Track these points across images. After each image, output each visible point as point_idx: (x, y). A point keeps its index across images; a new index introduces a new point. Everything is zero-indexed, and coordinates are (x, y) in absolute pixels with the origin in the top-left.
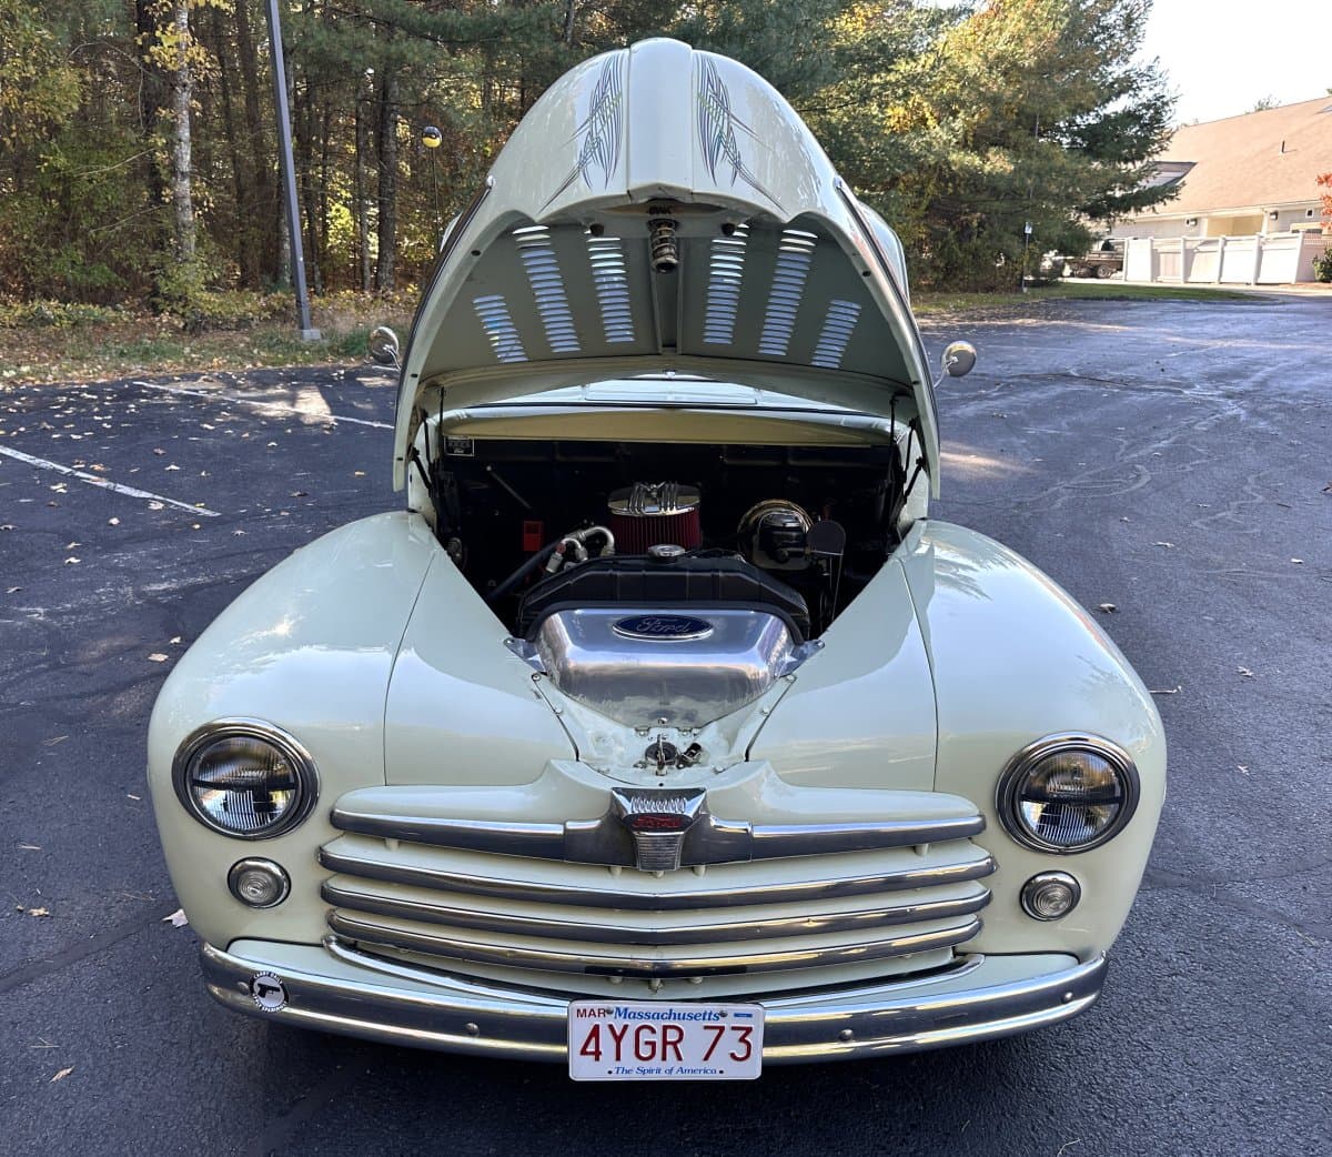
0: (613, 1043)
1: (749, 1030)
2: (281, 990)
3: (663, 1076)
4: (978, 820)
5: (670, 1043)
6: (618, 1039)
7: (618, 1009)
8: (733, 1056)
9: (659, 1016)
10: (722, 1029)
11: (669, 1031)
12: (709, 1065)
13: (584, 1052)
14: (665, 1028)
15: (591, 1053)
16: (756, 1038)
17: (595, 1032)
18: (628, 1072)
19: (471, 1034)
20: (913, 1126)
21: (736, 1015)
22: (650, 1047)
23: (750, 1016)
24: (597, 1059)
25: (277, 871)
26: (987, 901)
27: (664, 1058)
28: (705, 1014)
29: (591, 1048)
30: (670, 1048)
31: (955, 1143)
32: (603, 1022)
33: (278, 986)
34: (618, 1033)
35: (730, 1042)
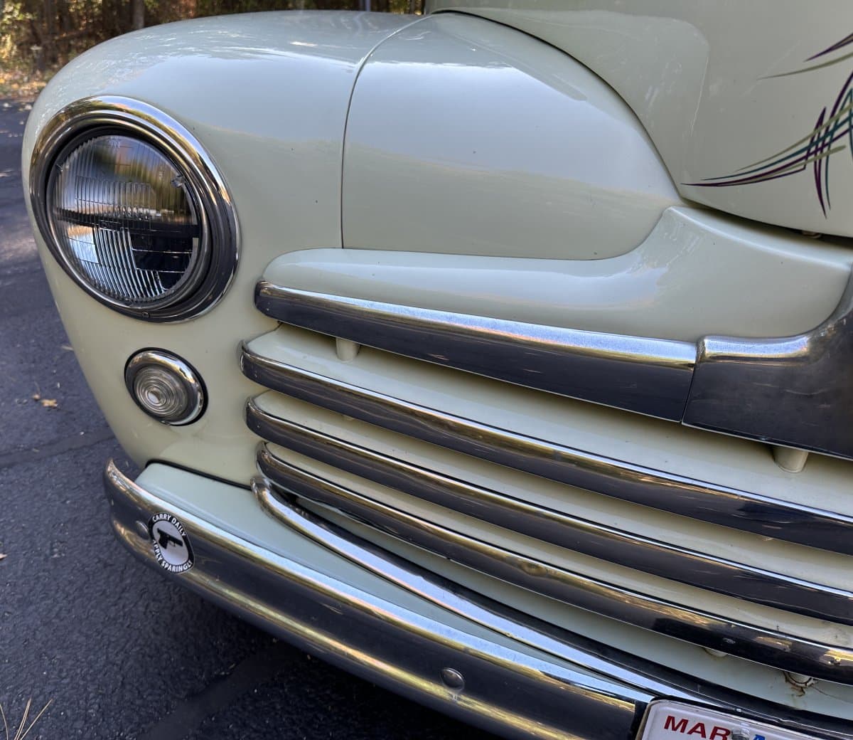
2: (184, 544)
19: (451, 684)
25: (189, 377)
33: (180, 538)
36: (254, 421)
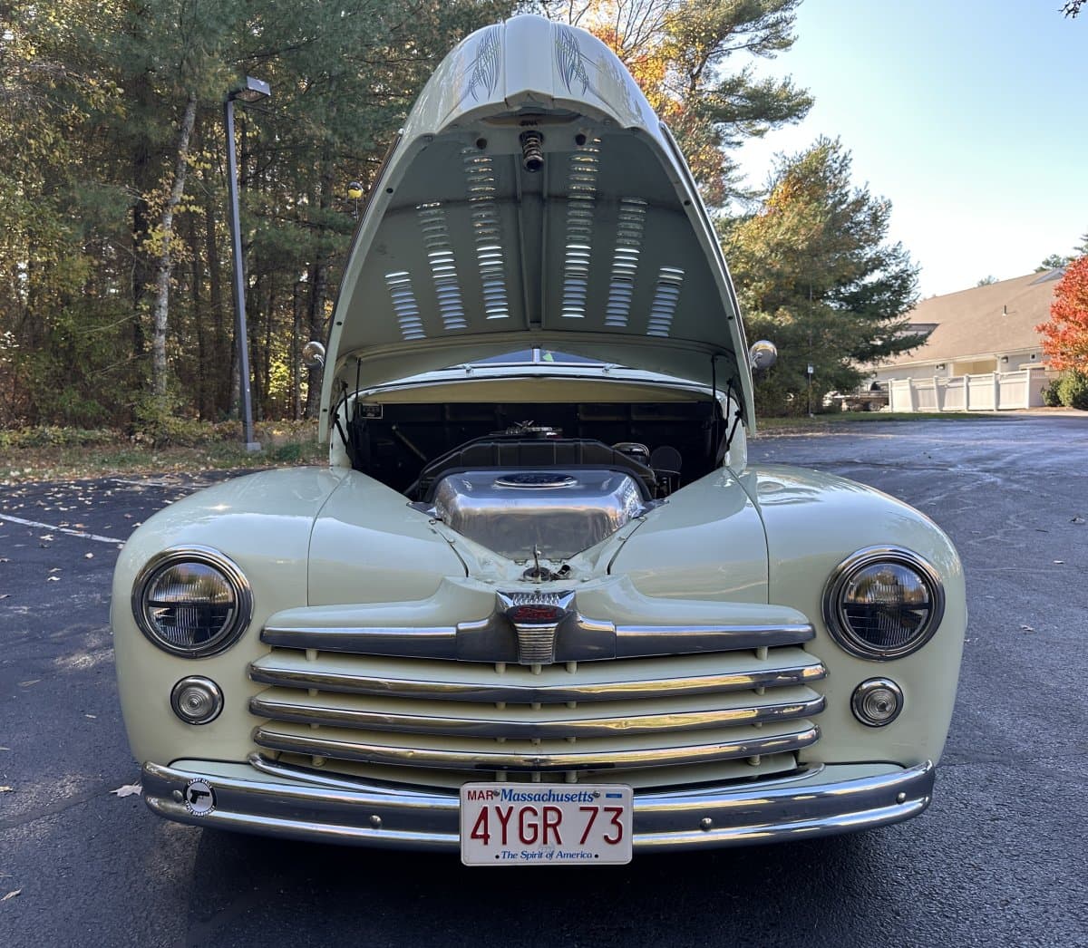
0: (500, 826)
1: (619, 811)
2: (211, 796)
3: (544, 861)
4: (809, 628)
5: (550, 825)
6: (504, 821)
7: (504, 790)
8: (606, 838)
9: (540, 798)
10: (595, 810)
11: (549, 813)
12: (585, 849)
13: (474, 836)
14: (546, 809)
15: (481, 837)
16: (626, 821)
17: (485, 812)
18: (513, 856)
19: (375, 826)
20: (772, 925)
21: (608, 796)
22: (532, 830)
23: (620, 796)
24: (486, 843)
25: (214, 689)
26: (822, 707)
27: (545, 842)
28: (580, 794)
29: (480, 832)
30: (550, 831)
31: (812, 936)
32: (491, 804)
33: (208, 792)
34: (504, 815)
35: (603, 825)
36: (255, 710)
